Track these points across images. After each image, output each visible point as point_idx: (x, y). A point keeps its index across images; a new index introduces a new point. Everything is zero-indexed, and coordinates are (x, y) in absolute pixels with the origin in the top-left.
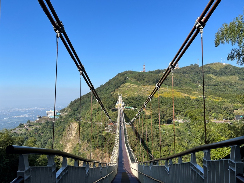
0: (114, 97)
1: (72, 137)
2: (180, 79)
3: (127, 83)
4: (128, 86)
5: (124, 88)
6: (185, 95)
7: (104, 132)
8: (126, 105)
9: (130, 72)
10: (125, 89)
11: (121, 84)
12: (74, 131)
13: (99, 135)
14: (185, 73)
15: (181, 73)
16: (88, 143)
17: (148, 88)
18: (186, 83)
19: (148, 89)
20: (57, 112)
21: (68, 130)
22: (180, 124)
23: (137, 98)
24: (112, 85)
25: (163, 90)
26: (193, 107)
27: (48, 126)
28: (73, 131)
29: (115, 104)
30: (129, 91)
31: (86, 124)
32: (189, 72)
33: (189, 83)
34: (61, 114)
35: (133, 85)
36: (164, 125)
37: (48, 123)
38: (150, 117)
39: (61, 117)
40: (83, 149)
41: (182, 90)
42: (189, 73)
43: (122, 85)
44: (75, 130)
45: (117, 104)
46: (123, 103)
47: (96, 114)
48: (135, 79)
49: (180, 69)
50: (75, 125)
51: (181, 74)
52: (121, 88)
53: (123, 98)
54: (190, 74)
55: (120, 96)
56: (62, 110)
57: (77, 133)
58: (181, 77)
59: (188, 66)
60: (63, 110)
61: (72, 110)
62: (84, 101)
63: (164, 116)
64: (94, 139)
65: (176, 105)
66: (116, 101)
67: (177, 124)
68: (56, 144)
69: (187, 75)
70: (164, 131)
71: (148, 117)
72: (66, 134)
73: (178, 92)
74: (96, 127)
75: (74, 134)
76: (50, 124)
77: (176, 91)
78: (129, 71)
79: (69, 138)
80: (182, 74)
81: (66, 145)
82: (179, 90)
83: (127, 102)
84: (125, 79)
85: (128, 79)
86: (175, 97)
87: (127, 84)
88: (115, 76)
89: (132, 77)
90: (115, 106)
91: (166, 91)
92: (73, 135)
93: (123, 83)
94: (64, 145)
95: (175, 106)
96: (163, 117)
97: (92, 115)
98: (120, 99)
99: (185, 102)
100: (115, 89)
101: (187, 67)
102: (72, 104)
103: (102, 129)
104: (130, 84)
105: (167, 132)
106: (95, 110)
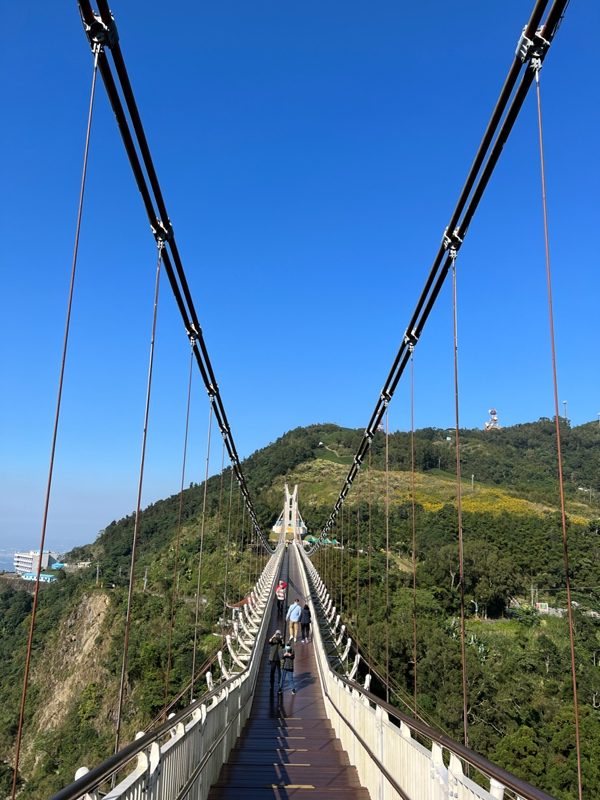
0: (269, 500)
1: (80, 658)
2: (508, 461)
3: (318, 460)
4: (323, 469)
5: (307, 476)
6: (540, 510)
7: (209, 637)
8: (313, 534)
9: (332, 429)
10: (312, 479)
11: (297, 462)
12: (92, 630)
13: (185, 651)
14: (522, 444)
15: (508, 443)
16: (132, 686)
17: (396, 479)
18: (530, 476)
19: (396, 484)
20: (55, 557)
21: (69, 623)
22: (544, 622)
23: (355, 513)
24: (265, 468)
25: (453, 487)
26: (582, 556)
27: (8, 608)
28: (88, 629)
29: (271, 525)
30: (325, 486)
31: (139, 601)
32: (535, 442)
33: (542, 478)
34: (66, 565)
35: (341, 466)
36: (477, 618)
37: (12, 595)
38: (413, 583)
39: (62, 574)
40: (105, 714)
41: (528, 491)
42: (538, 446)
43: (302, 466)
44: (96, 625)
45: (276, 529)
46: (303, 523)
47: (190, 563)
48: (346, 450)
49: (505, 430)
50: (98, 605)
51: (509, 446)
52: (298, 475)
53: (301, 508)
54: (539, 449)
55: (291, 493)
56: (73, 551)
57: (99, 641)
58: (510, 455)
59: (531, 422)
60: (78, 554)
61: (107, 551)
62: (157, 521)
63: (475, 581)
64: (158, 665)
65: (515, 544)
66: (274, 517)
67: (530, 619)
68: (11, 685)
69: (530, 450)
70: (481, 649)
71: (407, 583)
72: (56, 640)
73: (514, 496)
74: (182, 618)
75: (89, 644)
76: (18, 604)
77: (504, 494)
78: (325, 426)
79: (67, 658)
80: (514, 449)
81: (49, 692)
82: (517, 493)
83: (314, 521)
84: (314, 447)
85: (321, 447)
86: (506, 514)
87: (318, 463)
88: (279, 439)
89: (339, 442)
90: (268, 533)
91: (468, 493)
92: (85, 648)
93: (306, 457)
94: (42, 690)
95: (511, 549)
96: (469, 583)
97: (170, 568)
98: (290, 508)
99: (550, 531)
100: (275, 475)
101: (528, 425)
102: (113, 532)
103: (200, 624)
104: (329, 462)
105: (495, 653)
106: (189, 547)
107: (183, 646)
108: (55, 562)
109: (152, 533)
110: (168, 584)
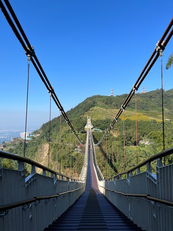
0: (84, 120)
1: (44, 158)
2: (146, 103)
3: (95, 107)
4: (97, 109)
5: (93, 112)
6: (151, 118)
7: (73, 153)
8: (95, 128)
9: (99, 96)
10: (94, 112)
11: (90, 108)
12: (46, 152)
13: (69, 156)
14: (151, 97)
15: (147, 97)
17: (115, 112)
18: (152, 106)
19: (115, 113)
20: (30, 133)
21: (40, 150)
22: (146, 146)
23: (105, 121)
24: (81, 109)
25: (130, 113)
26: (158, 130)
27: (22, 146)
28: (45, 151)
29: (84, 126)
30: (97, 114)
31: (57, 145)
32: (155, 96)
33: (155, 107)
34: (33, 135)
35: (101, 108)
36: (131, 146)
37: (22, 143)
38: (117, 139)
39: (34, 138)
40: (54, 169)
41: (148, 113)
42: (155, 97)
43: (91, 109)
44: (47, 150)
45: (86, 127)
46: (92, 125)
47: (67, 136)
48: (103, 103)
49: (147, 93)
50: (46, 146)
51: (147, 98)
52: (90, 112)
53: (91, 121)
54: (155, 98)
55: (89, 119)
56: (35, 132)
57: (49, 154)
58: (147, 101)
59: (154, 90)
60: (36, 132)
61: (44, 132)
62: (55, 123)
63: (131, 138)
64: (64, 159)
65: (143, 128)
66: (85, 124)
67: (143, 146)
69: (153, 99)
70: (131, 153)
71: (115, 139)
72: (38, 154)
73: (145, 115)
74: (67, 148)
75: (46, 154)
76: (24, 145)
77: (142, 114)
78: (97, 95)
79: (41, 158)
80: (149, 98)
82: (146, 114)
83: (96, 124)
84: (94, 103)
85: (96, 103)
86: (141, 120)
87: (95, 108)
88: (85, 100)
89: (101, 101)
90: (84, 128)
91: (133, 114)
92: (45, 155)
93: (92, 106)
95: (142, 129)
96: (129, 139)
97: (62, 137)
98: (89, 122)
99: (152, 124)
100: (85, 112)
101: (153, 91)
102: (44, 126)
103: (71, 150)
104: (98, 107)
105: (133, 153)
106: (66, 132)
107: (69, 155)
108: (30, 135)
109: (55, 126)
110: (62, 141)
